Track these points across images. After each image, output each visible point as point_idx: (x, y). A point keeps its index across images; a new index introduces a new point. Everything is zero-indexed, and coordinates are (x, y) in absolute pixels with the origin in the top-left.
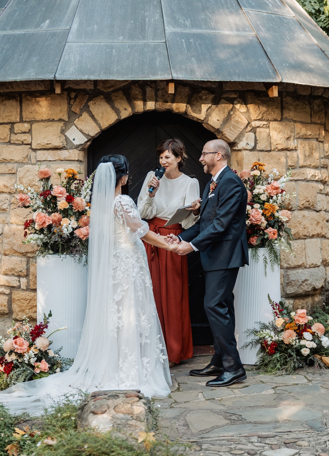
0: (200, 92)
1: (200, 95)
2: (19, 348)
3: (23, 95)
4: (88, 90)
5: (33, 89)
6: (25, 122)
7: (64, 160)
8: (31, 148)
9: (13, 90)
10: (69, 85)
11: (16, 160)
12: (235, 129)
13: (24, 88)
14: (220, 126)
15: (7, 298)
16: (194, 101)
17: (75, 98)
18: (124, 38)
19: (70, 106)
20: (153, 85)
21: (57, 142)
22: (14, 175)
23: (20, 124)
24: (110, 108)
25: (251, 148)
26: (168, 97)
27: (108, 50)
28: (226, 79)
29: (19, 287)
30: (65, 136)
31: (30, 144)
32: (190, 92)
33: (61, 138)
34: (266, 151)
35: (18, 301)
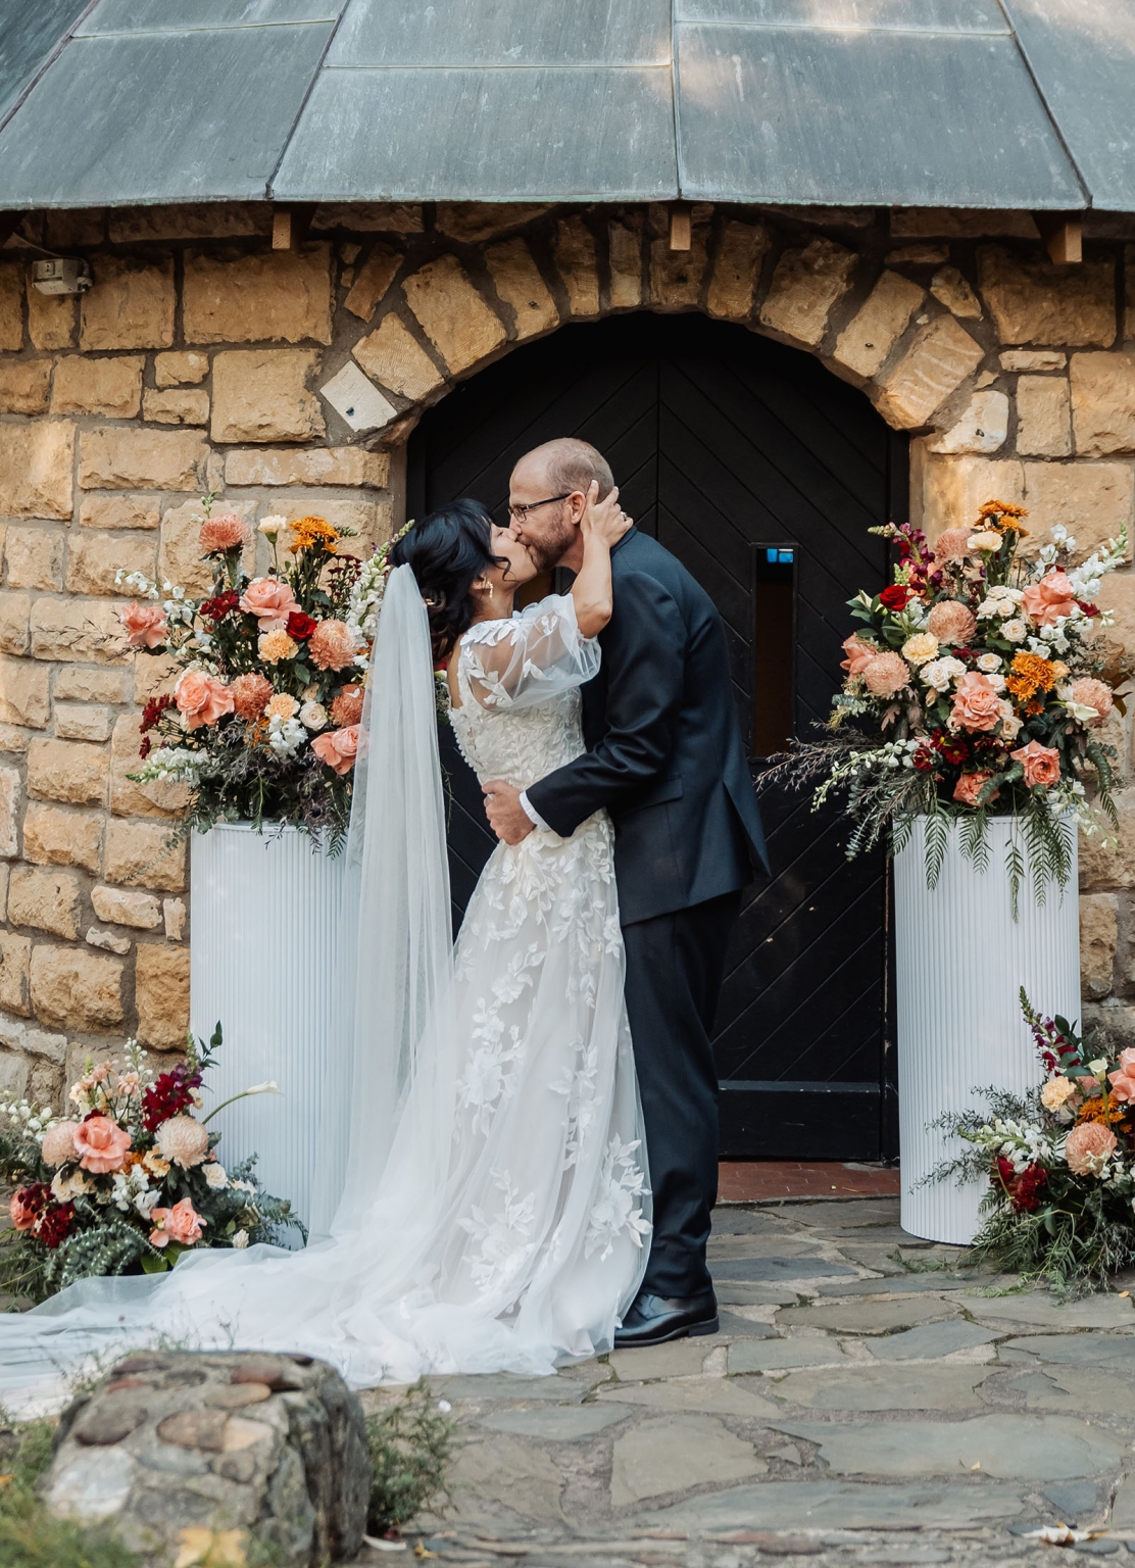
0: (805, 245)
1: (807, 253)
2: (95, 1154)
3: (187, 253)
4: (403, 238)
5: (217, 233)
6: (193, 347)
7: (316, 482)
8: (208, 441)
9: (154, 236)
10: (337, 220)
11: (160, 480)
12: (932, 378)
13: (188, 227)
14: (876, 366)
15: (117, 967)
16: (782, 276)
17: (358, 265)
18: (523, 53)
19: (339, 292)
20: (636, 220)
21: (291, 420)
22: (154, 534)
23: (175, 356)
24: (478, 300)
25: (994, 448)
26: (690, 262)
27: (464, 96)
28: (881, 200)
29: (159, 931)
30: (322, 399)
31: (206, 427)
32: (770, 245)
33: (308, 405)
34: (1054, 459)
35: (154, 981)
